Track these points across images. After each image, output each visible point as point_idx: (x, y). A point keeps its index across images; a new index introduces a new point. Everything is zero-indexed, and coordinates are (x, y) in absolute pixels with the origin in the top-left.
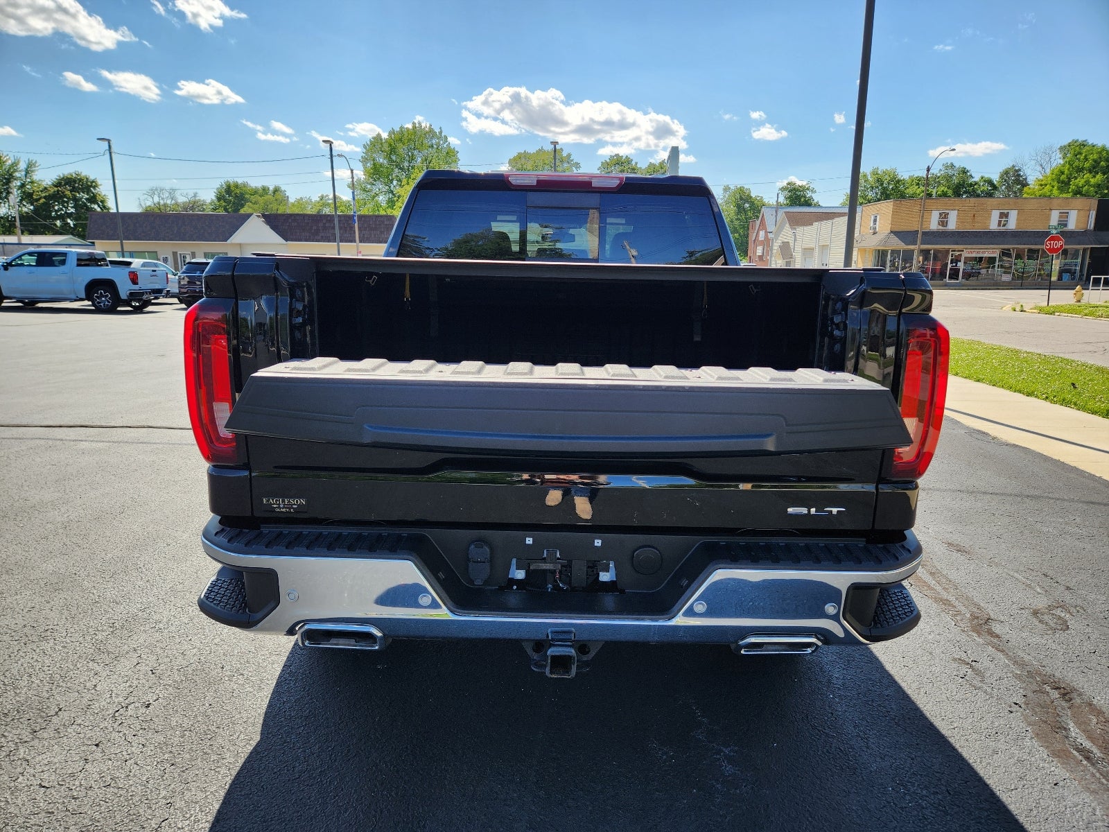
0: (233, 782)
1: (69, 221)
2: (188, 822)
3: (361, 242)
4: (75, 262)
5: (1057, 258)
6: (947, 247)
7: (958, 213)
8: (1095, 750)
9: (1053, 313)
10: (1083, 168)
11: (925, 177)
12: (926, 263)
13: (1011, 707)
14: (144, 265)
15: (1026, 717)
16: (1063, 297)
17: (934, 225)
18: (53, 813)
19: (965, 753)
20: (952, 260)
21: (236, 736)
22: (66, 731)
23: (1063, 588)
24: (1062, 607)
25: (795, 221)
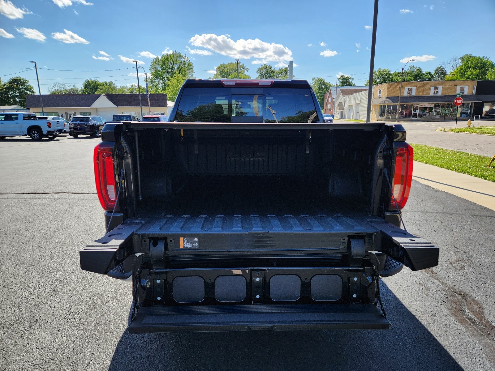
0: (118, 344)
1: (17, 99)
2: (101, 361)
3: (151, 106)
4: (22, 118)
5: (460, 107)
6: (411, 103)
7: (416, 88)
8: (476, 319)
9: (458, 132)
10: (470, 67)
11: (402, 72)
12: (402, 110)
13: (441, 302)
14: (53, 119)
15: (448, 307)
16: (462, 124)
17: (406, 94)
18: (44, 359)
19: (423, 322)
20: (414, 109)
21: (118, 325)
22: (45, 326)
23: (462, 252)
24: (462, 260)
25: (345, 93)
